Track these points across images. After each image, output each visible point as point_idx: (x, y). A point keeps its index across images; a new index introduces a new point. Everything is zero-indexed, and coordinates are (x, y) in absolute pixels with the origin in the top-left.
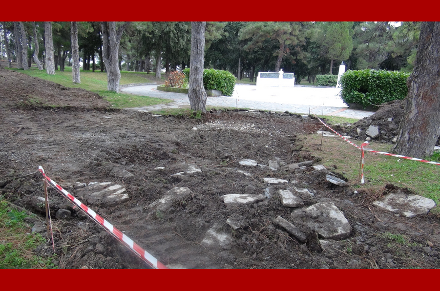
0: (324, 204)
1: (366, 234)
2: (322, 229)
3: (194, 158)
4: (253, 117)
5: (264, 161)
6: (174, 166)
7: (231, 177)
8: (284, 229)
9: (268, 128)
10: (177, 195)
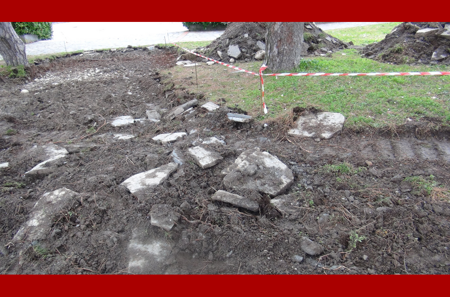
0: (253, 154)
1: (307, 173)
2: (266, 186)
3: (45, 134)
4: (91, 60)
5: (137, 112)
6: (21, 155)
7: (117, 149)
8: (229, 205)
9: (116, 69)
10: (53, 205)
